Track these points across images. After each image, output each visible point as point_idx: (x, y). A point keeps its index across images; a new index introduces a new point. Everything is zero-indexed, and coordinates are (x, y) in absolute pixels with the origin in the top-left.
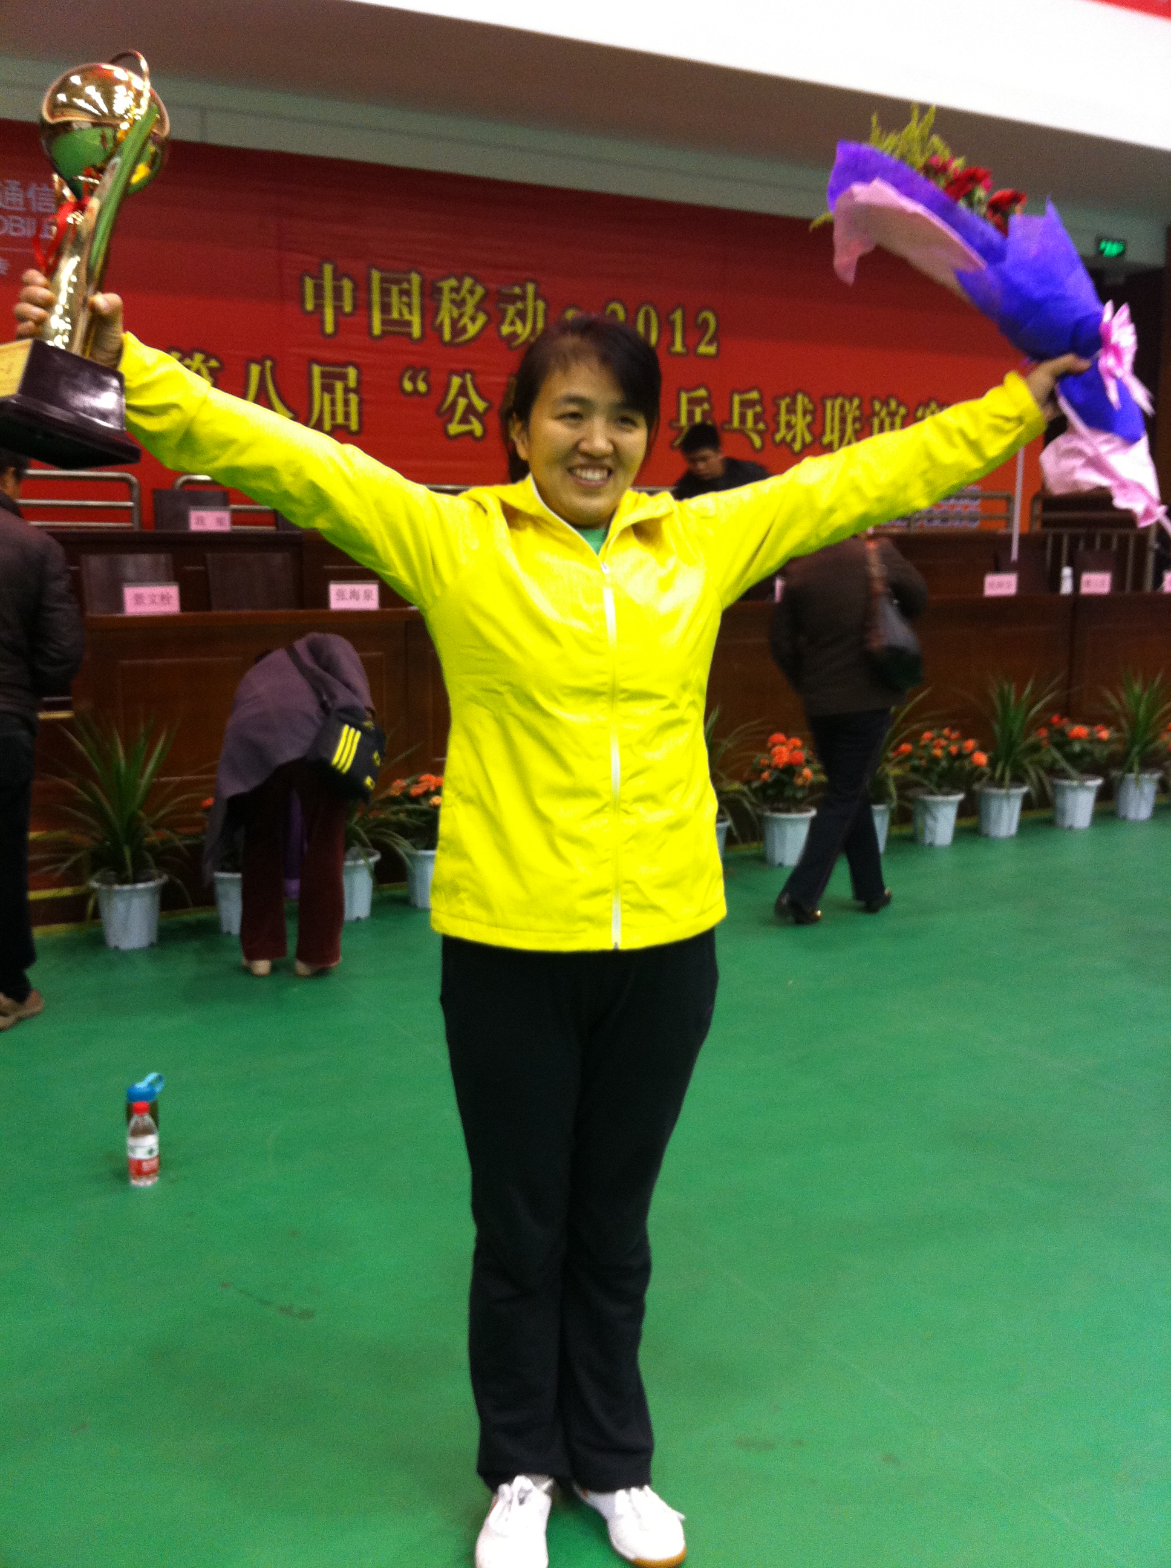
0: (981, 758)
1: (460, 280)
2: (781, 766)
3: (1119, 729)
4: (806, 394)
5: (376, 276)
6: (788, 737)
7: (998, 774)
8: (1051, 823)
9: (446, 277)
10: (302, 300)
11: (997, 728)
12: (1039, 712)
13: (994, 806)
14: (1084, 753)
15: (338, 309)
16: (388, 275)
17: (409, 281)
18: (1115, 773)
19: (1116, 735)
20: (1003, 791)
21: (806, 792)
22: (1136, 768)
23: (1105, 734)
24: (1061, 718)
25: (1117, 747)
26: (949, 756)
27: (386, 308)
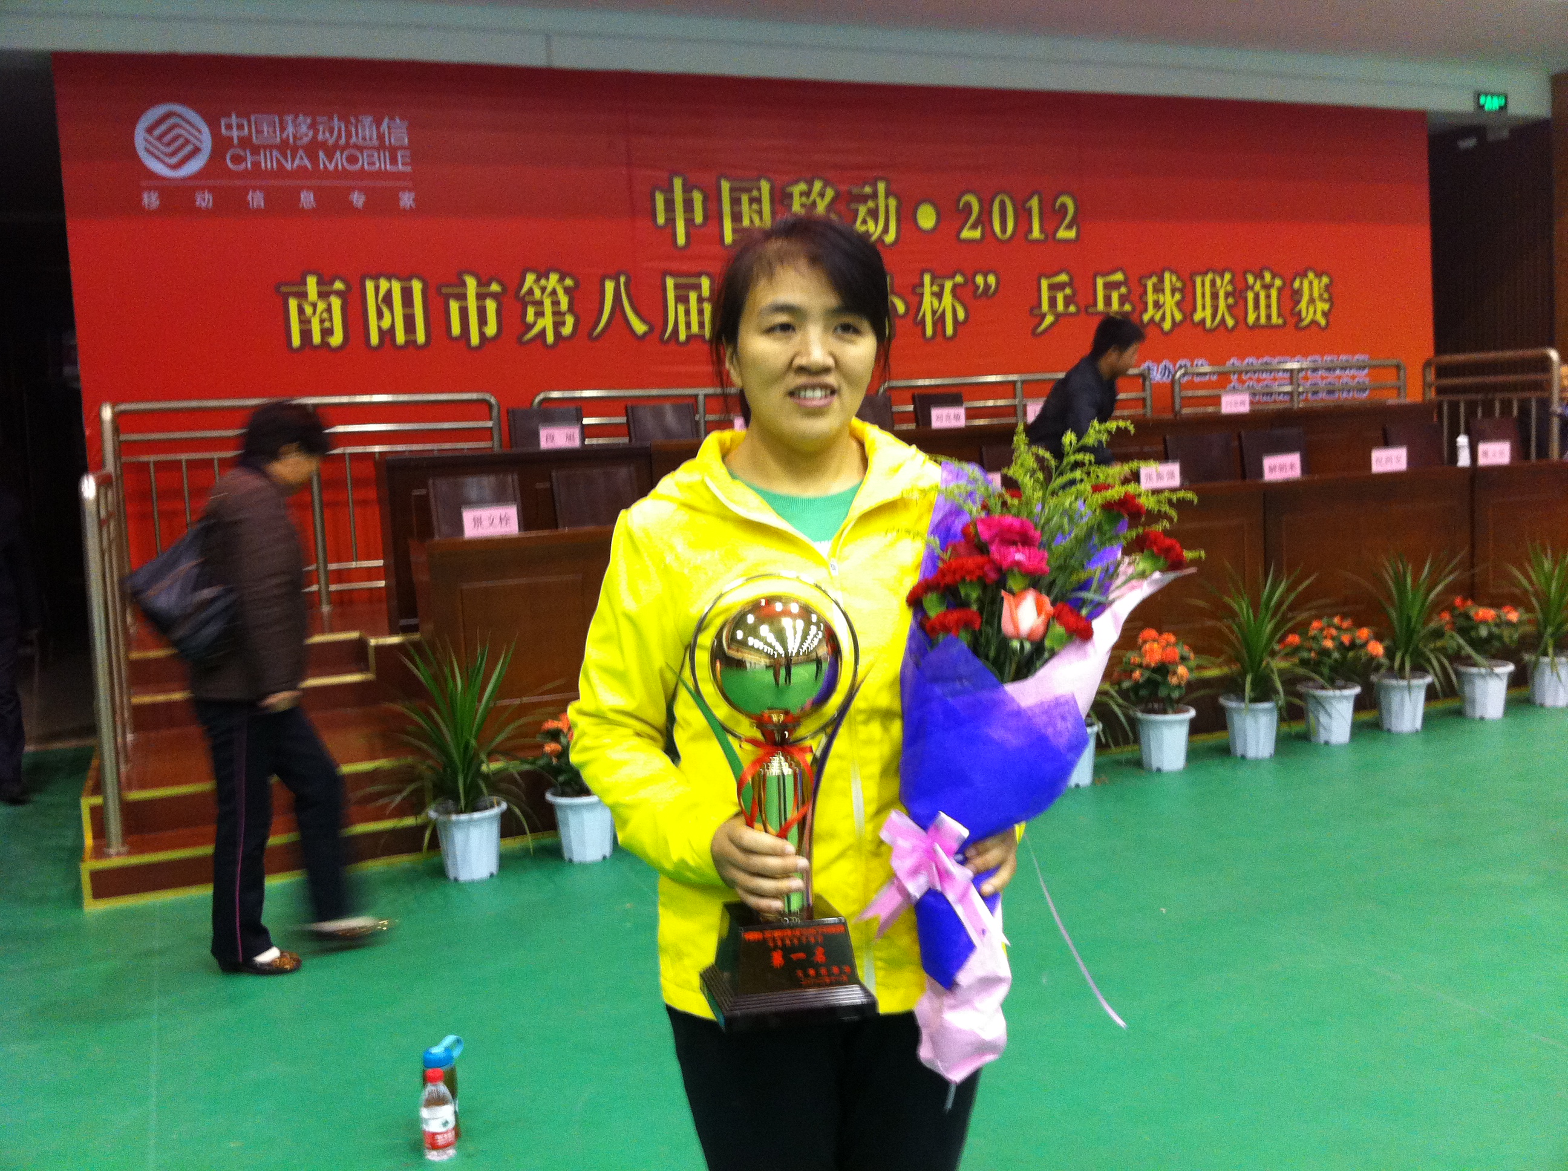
0: (1377, 649)
1: (810, 184)
2: (1153, 665)
3: (1529, 609)
4: (1173, 272)
5: (725, 186)
6: (1160, 633)
7: (1397, 664)
8: (1459, 713)
9: (796, 182)
10: (654, 216)
11: (1394, 614)
12: (1438, 595)
13: (1395, 699)
14: (1491, 636)
15: (689, 222)
16: (738, 184)
17: (759, 189)
18: (1527, 657)
19: (1526, 616)
20: (1404, 683)
21: (1184, 691)
22: (1550, 651)
23: (1513, 616)
24: (1465, 600)
25: (1529, 629)
26: (1341, 647)
27: (737, 217)
